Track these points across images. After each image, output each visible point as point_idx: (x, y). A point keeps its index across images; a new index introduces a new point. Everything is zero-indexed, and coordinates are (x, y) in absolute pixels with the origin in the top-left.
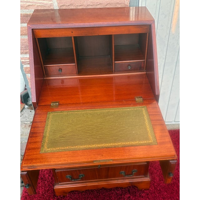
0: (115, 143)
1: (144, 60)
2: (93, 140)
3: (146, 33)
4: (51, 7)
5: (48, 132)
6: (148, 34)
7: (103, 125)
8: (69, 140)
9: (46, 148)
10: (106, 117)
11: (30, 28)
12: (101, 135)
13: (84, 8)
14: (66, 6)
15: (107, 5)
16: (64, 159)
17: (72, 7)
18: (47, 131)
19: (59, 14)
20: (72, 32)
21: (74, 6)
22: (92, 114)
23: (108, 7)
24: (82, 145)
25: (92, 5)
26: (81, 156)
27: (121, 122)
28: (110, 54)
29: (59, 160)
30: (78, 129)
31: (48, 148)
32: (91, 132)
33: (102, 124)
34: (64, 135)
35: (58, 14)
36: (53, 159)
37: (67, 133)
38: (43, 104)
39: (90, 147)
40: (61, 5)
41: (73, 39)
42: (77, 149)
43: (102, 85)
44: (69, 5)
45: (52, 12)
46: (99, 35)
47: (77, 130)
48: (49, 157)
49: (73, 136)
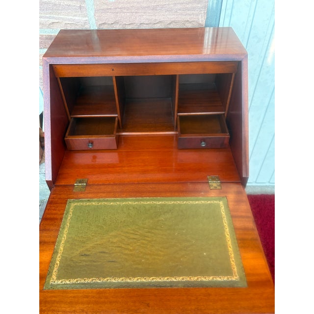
0: (172, 276)
1: (224, 112)
2: (134, 266)
3: (231, 74)
4: (86, 26)
5: (63, 242)
6: (233, 74)
7: (153, 235)
8: (95, 264)
9: (54, 277)
10: (159, 216)
11: (47, 63)
12: (148, 257)
13: (136, 28)
14: (109, 24)
15: (170, 24)
16: (81, 306)
17: (117, 27)
18: (61, 241)
19: (98, 36)
20: (113, 70)
21: (120, 24)
22: (136, 208)
23: (171, 26)
24: (114, 275)
25: (147, 24)
26: (111, 303)
27: (183, 230)
28: (172, 95)
29: (74, 309)
30: (111, 240)
31: (58, 278)
32: (131, 248)
33: (153, 231)
34: (87, 250)
35: (96, 36)
36: (63, 305)
37: (93, 247)
38: (63, 184)
39: (128, 283)
40: (101, 22)
41: (114, 79)
42: (106, 286)
43: (157, 150)
44: (112, 24)
45: (87, 32)
46: (155, 76)
47: (109, 241)
48: (57, 299)
49: (102, 254)
